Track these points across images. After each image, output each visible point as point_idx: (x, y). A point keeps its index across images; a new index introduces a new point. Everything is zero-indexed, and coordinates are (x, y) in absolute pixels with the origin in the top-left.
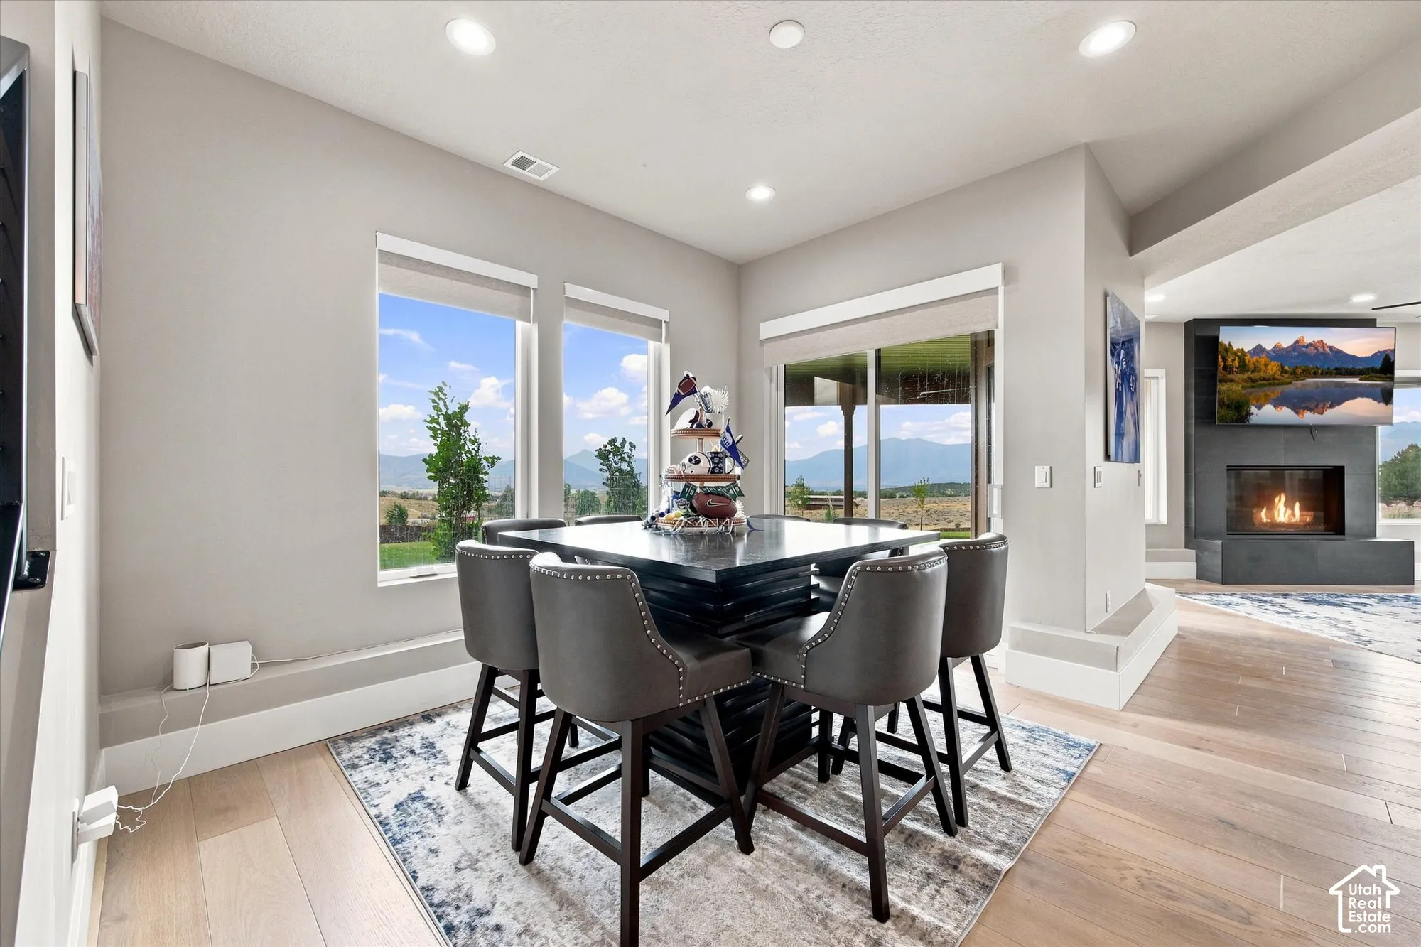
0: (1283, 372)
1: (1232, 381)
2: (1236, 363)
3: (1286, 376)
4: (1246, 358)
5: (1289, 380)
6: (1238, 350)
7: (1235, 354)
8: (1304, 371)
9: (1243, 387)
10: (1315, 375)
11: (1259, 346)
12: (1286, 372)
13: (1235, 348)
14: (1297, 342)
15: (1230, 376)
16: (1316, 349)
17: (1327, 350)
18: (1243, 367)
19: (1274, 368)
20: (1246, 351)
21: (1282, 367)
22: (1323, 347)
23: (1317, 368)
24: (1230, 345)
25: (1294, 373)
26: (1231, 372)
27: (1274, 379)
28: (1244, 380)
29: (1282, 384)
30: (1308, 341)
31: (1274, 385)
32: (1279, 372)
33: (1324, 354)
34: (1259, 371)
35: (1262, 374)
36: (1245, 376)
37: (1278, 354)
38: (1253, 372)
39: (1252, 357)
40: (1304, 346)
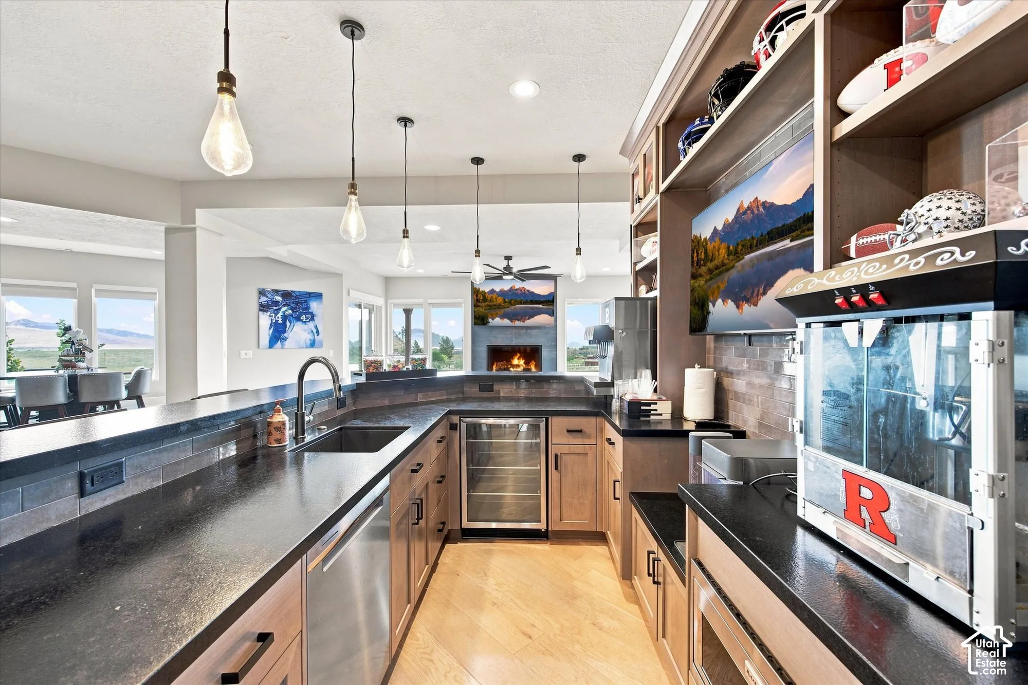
0: (505, 302)
1: (480, 306)
2: (482, 298)
3: (506, 304)
4: (486, 295)
5: (507, 306)
6: (482, 291)
7: (481, 293)
8: (515, 301)
9: (485, 309)
10: (520, 303)
11: (493, 289)
12: (506, 302)
13: (481, 290)
14: (511, 288)
15: (479, 304)
16: (521, 291)
17: (527, 292)
18: (485, 299)
19: (500, 300)
20: (486, 292)
21: (504, 300)
22: (524, 290)
23: (522, 300)
24: (479, 289)
25: (510, 302)
26: (479, 302)
27: (500, 305)
28: (486, 306)
29: (504, 308)
30: (517, 287)
31: (500, 308)
32: (503, 302)
33: (525, 293)
34: (493, 302)
35: (494, 303)
36: (486, 304)
37: (502, 293)
38: (490, 302)
39: (489, 294)
40: (515, 290)
